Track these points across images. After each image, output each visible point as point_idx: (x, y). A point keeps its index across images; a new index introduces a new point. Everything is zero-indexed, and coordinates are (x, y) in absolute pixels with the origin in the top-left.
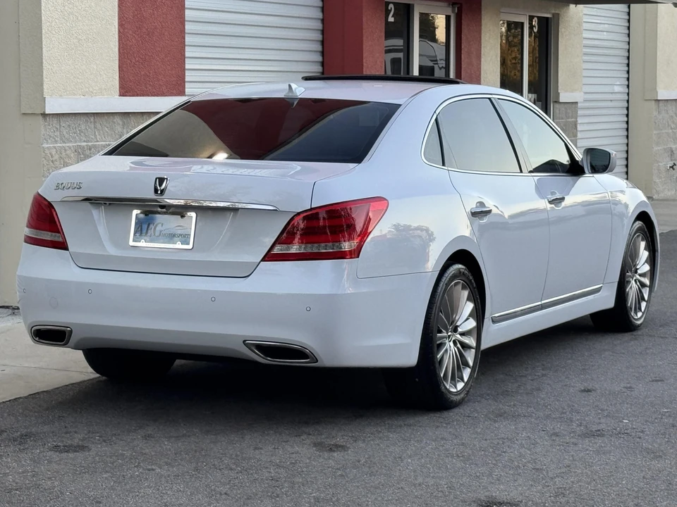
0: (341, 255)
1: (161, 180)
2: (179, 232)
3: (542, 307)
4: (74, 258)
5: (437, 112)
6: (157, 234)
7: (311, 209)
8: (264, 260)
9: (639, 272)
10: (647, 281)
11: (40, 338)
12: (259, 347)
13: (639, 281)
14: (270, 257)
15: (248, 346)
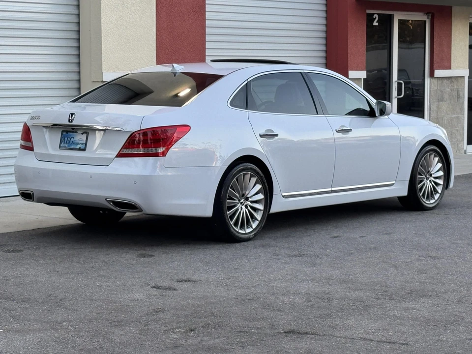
0: (156, 155)
1: (72, 114)
2: (80, 142)
3: (332, 192)
4: (36, 155)
5: (249, 80)
6: (71, 143)
7: (140, 130)
8: (117, 156)
9: (433, 176)
10: (441, 182)
11: (24, 197)
12: (113, 202)
13: (433, 181)
14: (120, 155)
15: (108, 201)
